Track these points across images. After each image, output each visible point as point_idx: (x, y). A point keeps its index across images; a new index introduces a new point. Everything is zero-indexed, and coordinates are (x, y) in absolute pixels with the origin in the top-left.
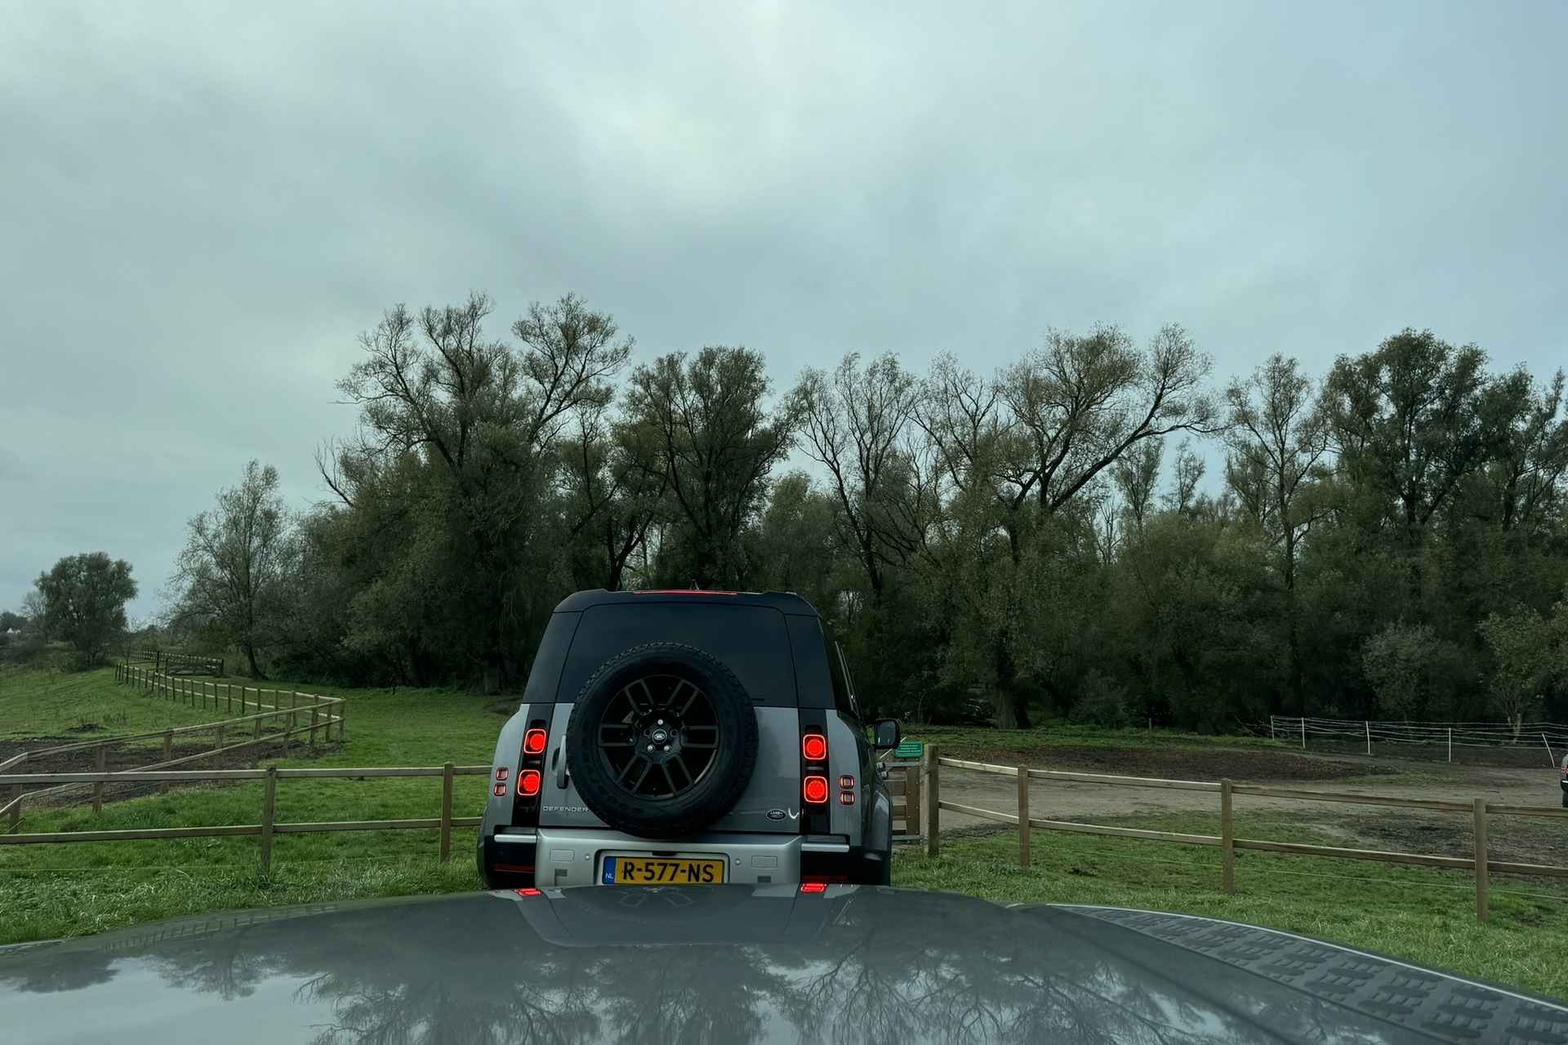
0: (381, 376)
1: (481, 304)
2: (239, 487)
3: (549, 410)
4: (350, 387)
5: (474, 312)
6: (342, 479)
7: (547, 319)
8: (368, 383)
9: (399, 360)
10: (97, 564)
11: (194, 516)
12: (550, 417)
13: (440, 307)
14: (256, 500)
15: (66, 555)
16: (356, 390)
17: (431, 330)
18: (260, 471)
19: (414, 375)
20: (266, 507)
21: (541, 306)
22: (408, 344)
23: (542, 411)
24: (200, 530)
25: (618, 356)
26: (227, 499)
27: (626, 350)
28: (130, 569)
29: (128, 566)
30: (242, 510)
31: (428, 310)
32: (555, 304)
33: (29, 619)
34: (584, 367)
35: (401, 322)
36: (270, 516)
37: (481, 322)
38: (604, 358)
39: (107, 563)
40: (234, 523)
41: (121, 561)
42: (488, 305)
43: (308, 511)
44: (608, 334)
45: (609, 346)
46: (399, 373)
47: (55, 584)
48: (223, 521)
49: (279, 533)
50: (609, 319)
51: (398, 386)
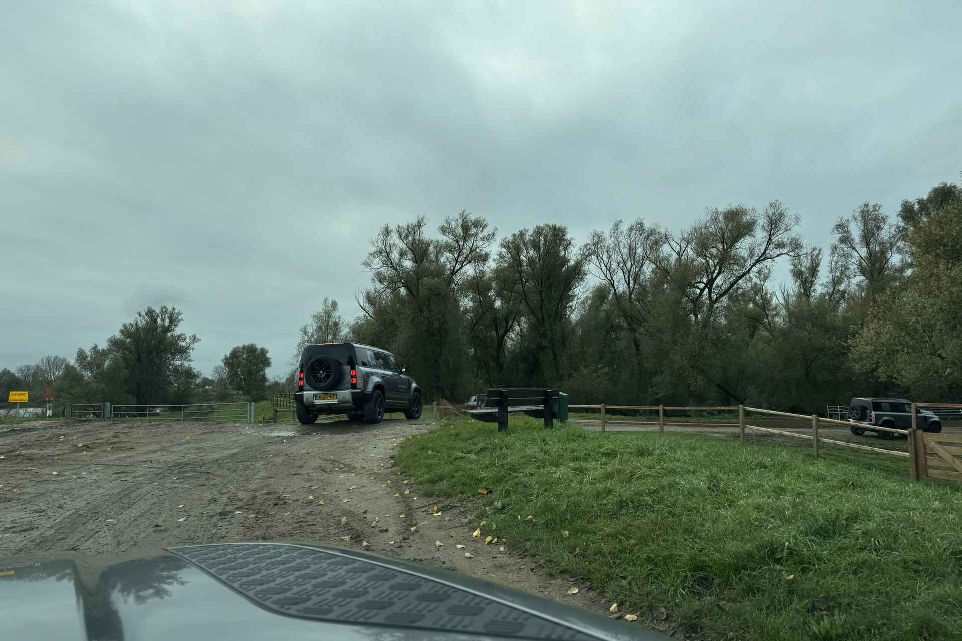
0: (381, 257)
1: (423, 221)
2: (321, 311)
3: (458, 267)
4: (367, 264)
5: (419, 225)
6: (367, 306)
7: (454, 224)
8: (375, 262)
9: (388, 249)
10: (251, 349)
11: (302, 326)
12: (459, 270)
13: (404, 225)
14: (329, 317)
15: (236, 346)
16: (370, 266)
17: (400, 235)
18: (329, 303)
19: (395, 255)
20: (334, 320)
21: (450, 218)
22: (392, 242)
23: (454, 268)
24: (305, 333)
25: (490, 238)
26: (317, 318)
27: (493, 234)
28: (267, 352)
29: (266, 350)
30: (323, 322)
31: (399, 227)
32: (457, 217)
33: (216, 381)
34: (473, 244)
35: (387, 232)
36: (336, 324)
37: (423, 229)
38: (483, 239)
39: (256, 349)
40: (320, 328)
41: (262, 348)
42: (425, 221)
43: (352, 322)
44: (484, 227)
45: (485, 233)
46: (388, 256)
47: (231, 361)
48: (315, 328)
49: (340, 332)
50: (484, 220)
51: (389, 262)
